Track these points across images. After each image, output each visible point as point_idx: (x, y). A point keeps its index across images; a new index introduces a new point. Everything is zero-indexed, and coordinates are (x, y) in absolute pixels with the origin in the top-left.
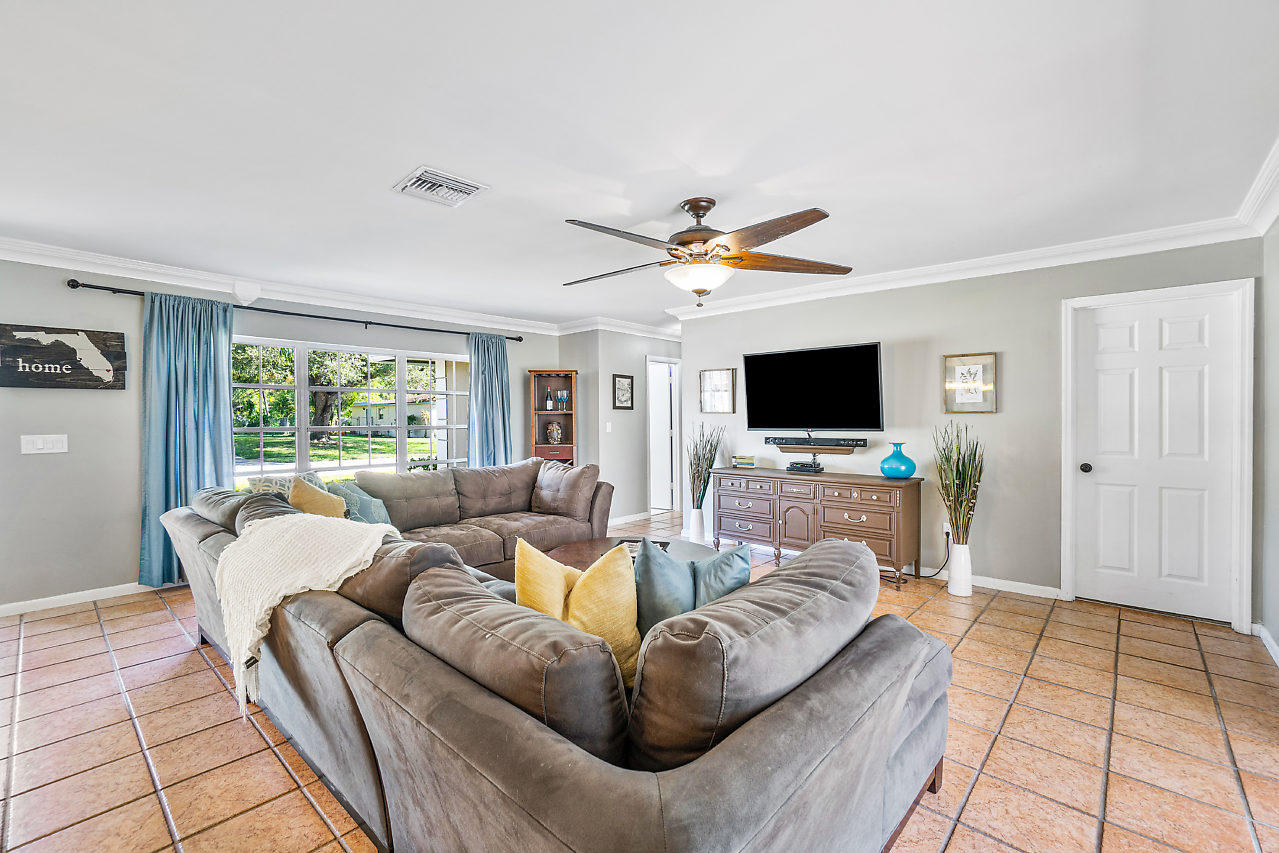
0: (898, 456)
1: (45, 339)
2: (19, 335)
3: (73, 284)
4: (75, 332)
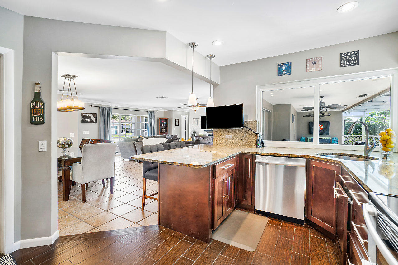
1: (87, 115)
2: (84, 115)
3: (91, 106)
4: (91, 114)
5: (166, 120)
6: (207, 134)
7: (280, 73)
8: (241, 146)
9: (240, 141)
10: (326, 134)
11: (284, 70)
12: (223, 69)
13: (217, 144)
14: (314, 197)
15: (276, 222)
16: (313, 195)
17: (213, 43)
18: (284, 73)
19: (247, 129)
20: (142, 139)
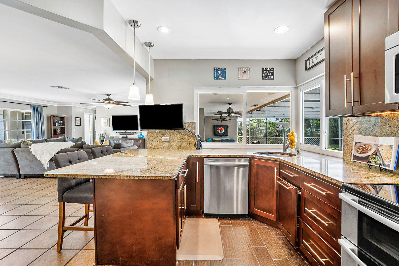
0: (141, 134)
5: (62, 118)
6: (120, 136)
7: (216, 77)
8: (179, 149)
9: (179, 144)
10: (226, 136)
11: (220, 75)
12: (157, 63)
13: (153, 147)
14: (256, 191)
15: (226, 221)
16: (255, 190)
17: (159, 29)
18: (220, 77)
19: (187, 130)
20: (28, 145)
